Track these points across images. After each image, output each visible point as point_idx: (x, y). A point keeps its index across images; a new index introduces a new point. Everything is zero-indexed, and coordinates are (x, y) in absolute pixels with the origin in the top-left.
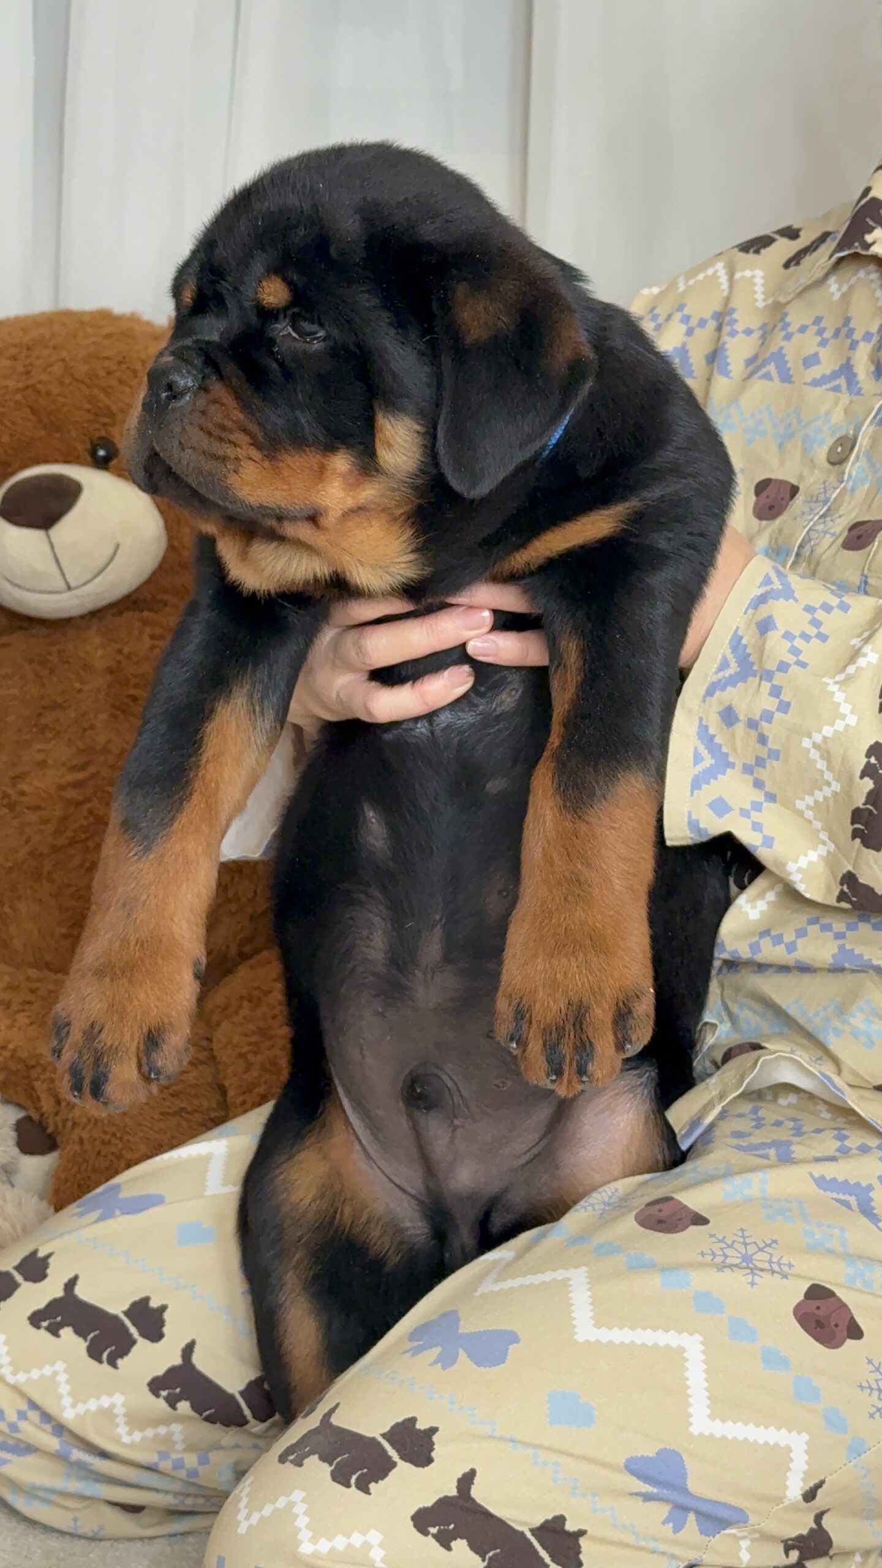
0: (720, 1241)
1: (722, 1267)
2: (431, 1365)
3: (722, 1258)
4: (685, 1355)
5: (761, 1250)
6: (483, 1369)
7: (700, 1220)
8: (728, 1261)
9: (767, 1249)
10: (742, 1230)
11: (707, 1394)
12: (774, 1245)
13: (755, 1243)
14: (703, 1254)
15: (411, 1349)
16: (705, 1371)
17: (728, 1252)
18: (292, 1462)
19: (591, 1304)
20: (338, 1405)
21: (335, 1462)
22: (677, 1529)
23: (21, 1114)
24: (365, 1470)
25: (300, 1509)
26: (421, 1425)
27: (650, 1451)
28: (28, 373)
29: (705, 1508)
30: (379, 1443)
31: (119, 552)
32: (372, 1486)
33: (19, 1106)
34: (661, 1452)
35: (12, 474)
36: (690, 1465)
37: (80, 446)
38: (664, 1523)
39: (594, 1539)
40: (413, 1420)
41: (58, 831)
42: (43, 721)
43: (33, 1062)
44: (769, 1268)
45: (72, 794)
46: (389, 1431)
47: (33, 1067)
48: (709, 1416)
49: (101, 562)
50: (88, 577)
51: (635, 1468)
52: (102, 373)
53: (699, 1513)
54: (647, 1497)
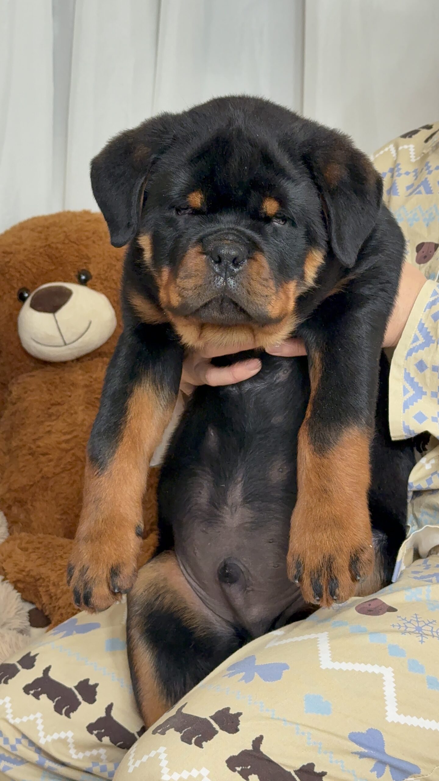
0: (403, 620)
1: (404, 633)
2: (239, 681)
3: (405, 628)
4: (383, 678)
5: (427, 625)
6: (267, 682)
7: (392, 609)
8: (408, 630)
9: (431, 625)
10: (416, 614)
11: (396, 700)
12: (434, 623)
13: (423, 621)
14: (393, 626)
15: (227, 675)
16: (395, 687)
17: (408, 625)
18: (159, 733)
19: (330, 650)
20: (186, 704)
21: (183, 731)
22: (379, 775)
23: (32, 607)
24: (200, 735)
25: (163, 756)
26: (232, 712)
27: (363, 730)
28: (46, 239)
29: (395, 763)
30: (209, 722)
31: (91, 326)
32: (204, 744)
33: (32, 603)
34: (370, 731)
35: (37, 287)
36: (386, 738)
37: (72, 274)
38: (371, 771)
39: (330, 777)
40: (228, 709)
41: (56, 466)
42: (50, 411)
43: (38, 577)
44: (431, 634)
45: (64, 446)
46: (214, 715)
47: (39, 579)
48: (397, 712)
49: (82, 330)
50: (74, 338)
51: (354, 738)
52: (84, 238)
53: (392, 767)
54: (362, 755)
